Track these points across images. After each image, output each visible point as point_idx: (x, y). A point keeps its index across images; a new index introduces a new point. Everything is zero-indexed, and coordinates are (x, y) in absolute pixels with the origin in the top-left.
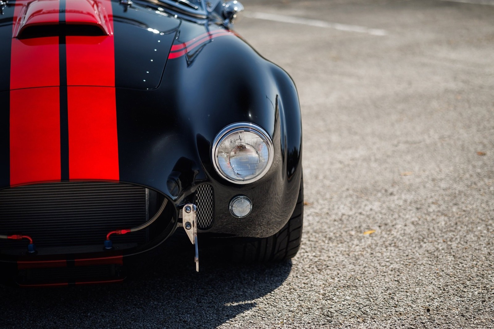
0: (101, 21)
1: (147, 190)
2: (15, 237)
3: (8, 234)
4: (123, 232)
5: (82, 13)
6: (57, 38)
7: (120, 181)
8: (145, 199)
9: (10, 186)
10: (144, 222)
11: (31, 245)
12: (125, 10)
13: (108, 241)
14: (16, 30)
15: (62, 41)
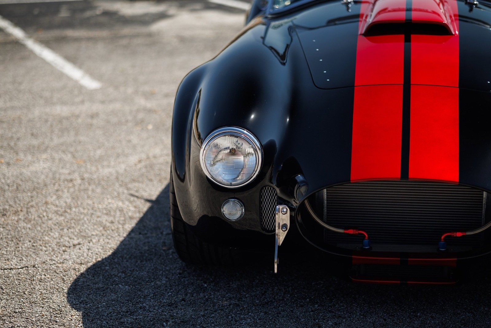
0: (446, 21)
1: (485, 194)
2: (351, 231)
3: (345, 228)
4: (459, 234)
5: (427, 11)
6: (403, 36)
7: (459, 182)
8: (482, 202)
9: (350, 181)
10: (480, 226)
11: (366, 241)
12: (471, 10)
13: (442, 242)
14: (362, 27)
15: (408, 40)
